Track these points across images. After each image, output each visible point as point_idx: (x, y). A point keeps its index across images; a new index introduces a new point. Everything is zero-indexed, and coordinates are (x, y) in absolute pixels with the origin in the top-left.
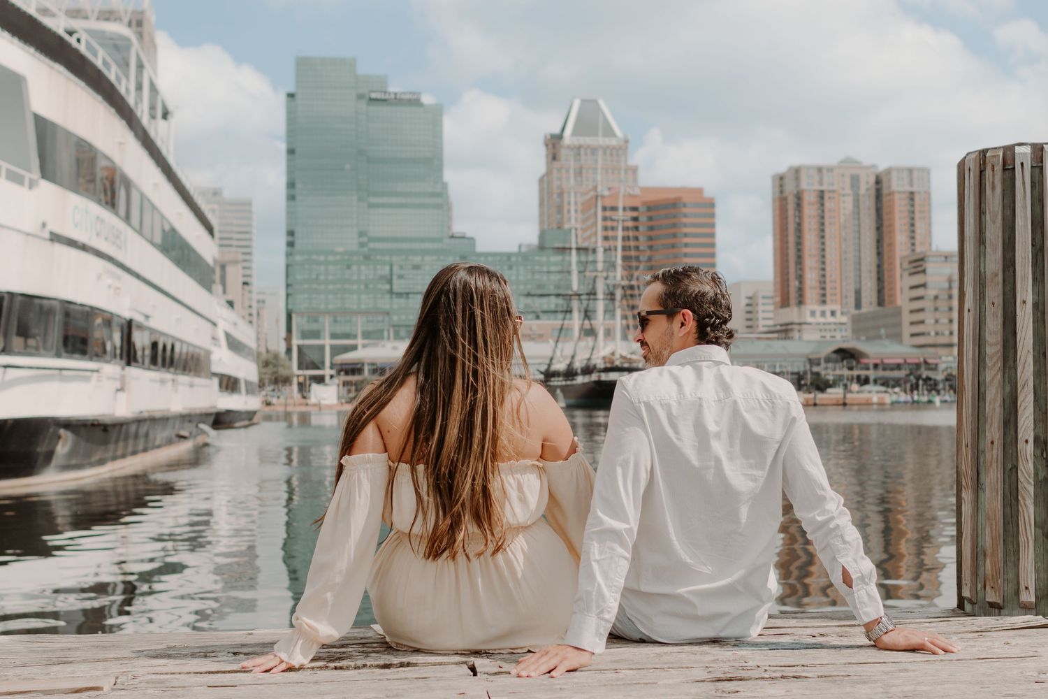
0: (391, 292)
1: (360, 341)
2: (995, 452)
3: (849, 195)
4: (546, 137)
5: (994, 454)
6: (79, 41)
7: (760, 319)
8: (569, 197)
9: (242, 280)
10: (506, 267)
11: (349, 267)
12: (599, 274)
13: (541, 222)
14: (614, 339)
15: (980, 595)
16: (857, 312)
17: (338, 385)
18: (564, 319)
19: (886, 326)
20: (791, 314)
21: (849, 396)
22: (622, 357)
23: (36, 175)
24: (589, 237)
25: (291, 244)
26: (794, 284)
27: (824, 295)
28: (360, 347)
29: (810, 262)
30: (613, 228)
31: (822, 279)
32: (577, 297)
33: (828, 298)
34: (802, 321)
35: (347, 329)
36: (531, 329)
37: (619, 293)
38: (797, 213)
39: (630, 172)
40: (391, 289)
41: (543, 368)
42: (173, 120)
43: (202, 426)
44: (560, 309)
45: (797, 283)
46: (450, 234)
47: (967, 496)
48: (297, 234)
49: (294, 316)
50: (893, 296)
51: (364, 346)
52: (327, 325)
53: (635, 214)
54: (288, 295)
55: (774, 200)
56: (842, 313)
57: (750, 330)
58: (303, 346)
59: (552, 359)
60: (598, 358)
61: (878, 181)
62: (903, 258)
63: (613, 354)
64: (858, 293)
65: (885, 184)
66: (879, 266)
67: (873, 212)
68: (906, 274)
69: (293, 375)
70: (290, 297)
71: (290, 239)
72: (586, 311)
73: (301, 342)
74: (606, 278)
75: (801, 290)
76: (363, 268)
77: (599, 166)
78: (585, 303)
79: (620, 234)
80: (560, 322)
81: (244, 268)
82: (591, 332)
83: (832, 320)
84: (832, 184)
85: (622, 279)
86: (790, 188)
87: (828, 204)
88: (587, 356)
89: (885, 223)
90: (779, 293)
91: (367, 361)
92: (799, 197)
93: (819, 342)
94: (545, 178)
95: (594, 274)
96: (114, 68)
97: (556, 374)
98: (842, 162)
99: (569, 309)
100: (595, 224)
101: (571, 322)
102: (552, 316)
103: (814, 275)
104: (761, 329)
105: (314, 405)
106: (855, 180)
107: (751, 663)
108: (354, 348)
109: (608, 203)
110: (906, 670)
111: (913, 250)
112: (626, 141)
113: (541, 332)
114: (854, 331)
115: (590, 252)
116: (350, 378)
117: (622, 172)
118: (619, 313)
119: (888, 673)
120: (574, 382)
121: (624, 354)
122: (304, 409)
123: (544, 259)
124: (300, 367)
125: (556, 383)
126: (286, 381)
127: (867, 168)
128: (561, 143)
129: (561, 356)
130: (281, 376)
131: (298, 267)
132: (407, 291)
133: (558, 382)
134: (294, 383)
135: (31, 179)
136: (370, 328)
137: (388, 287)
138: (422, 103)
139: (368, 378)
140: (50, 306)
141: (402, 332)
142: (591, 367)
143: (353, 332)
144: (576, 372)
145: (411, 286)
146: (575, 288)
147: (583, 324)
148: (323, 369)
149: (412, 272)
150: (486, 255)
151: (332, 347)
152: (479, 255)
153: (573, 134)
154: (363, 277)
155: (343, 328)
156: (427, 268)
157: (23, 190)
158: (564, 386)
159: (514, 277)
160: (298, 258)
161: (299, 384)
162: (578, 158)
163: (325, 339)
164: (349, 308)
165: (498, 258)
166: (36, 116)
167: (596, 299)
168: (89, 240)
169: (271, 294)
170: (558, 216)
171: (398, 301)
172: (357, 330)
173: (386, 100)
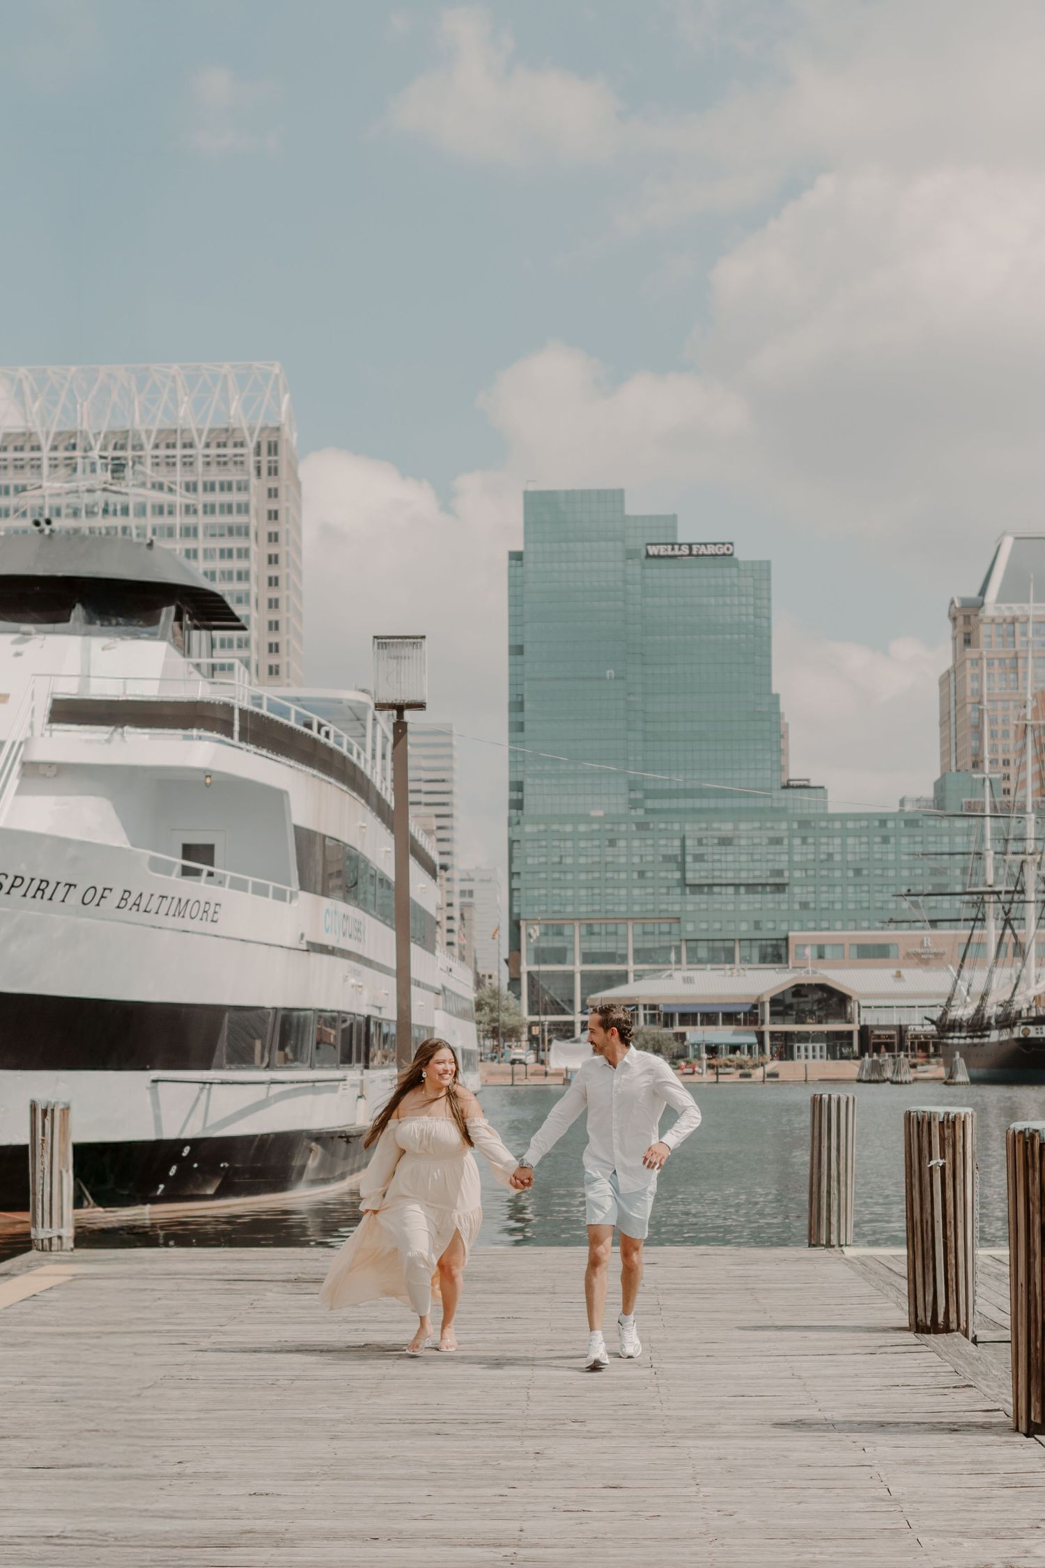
0: (683, 883)
1: (631, 967)
4: (952, 602)
8: (993, 709)
10: (878, 839)
11: (612, 843)
12: (1028, 858)
18: (972, 929)
23: (295, 886)
25: (517, 805)
28: (631, 977)
32: (993, 898)
35: (609, 946)
36: (921, 944)
40: (684, 878)
41: (936, 1014)
44: (966, 916)
46: (784, 781)
48: (527, 789)
49: (522, 924)
51: (639, 976)
52: (577, 940)
54: (511, 889)
58: (538, 973)
59: (950, 998)
60: (1023, 1000)
69: (522, 1024)
71: (515, 795)
72: (1006, 918)
73: (534, 968)
76: (636, 843)
78: (1005, 907)
80: (968, 933)
81: (441, 840)
82: (1017, 950)
88: (1007, 997)
91: (642, 1002)
94: (951, 677)
95: (1020, 857)
96: (356, 747)
97: (955, 1026)
99: (980, 916)
101: (985, 932)
102: (949, 925)
105: (557, 1074)
108: (622, 978)
113: (936, 951)
115: (1015, 819)
120: (985, 1040)
122: (541, 1081)
123: (945, 824)
124: (532, 1011)
125: (956, 1041)
126: (512, 1033)
128: (981, 615)
129: (968, 994)
130: (504, 1026)
131: (529, 844)
132: (710, 881)
133: (957, 1039)
134: (525, 1037)
135: (291, 892)
136: (649, 945)
137: (677, 875)
138: (736, 560)
139: (645, 1030)
140: (306, 1018)
141: (703, 953)
142: (1013, 1015)
143: (620, 952)
144: (989, 1023)
145: (717, 873)
146: (990, 881)
147: (1002, 935)
148: (572, 1013)
149: (717, 849)
150: (843, 817)
151: (585, 976)
152: (832, 818)
153: (1000, 599)
154: (636, 860)
155: (603, 945)
156: (743, 842)
157: (286, 905)
158: (969, 1046)
159: (891, 857)
160: (529, 829)
161: (533, 1039)
162: (1011, 639)
163: (573, 963)
164: (613, 911)
165: (864, 823)
166: (296, 827)
167: (1024, 902)
168: (338, 941)
169: (482, 881)
170: (974, 743)
171: (697, 898)
172: (627, 948)
173: (675, 557)
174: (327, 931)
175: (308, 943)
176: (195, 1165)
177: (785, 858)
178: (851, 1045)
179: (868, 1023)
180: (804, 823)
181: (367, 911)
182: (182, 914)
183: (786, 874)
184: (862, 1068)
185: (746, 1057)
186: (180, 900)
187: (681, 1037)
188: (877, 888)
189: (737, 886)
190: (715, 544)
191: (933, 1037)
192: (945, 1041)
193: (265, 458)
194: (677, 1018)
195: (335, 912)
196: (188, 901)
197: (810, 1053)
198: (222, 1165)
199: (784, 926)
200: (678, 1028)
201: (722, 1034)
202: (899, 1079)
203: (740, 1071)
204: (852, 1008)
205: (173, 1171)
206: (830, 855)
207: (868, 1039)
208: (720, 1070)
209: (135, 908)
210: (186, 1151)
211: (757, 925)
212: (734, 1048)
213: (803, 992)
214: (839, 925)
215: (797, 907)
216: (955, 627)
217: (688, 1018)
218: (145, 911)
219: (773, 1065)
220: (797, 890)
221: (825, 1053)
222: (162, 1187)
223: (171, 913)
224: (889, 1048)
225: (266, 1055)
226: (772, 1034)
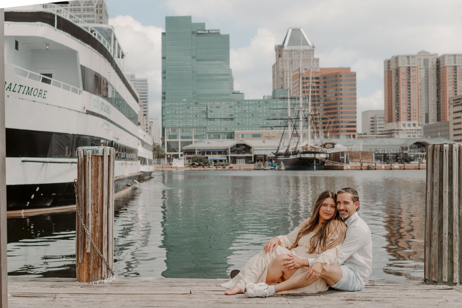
0: (207, 118)
1: (193, 140)
2: (436, 236)
3: (423, 69)
4: (276, 46)
5: (435, 237)
6: (95, 34)
7: (378, 128)
8: (287, 74)
9: (143, 113)
10: (258, 106)
11: (189, 108)
12: (301, 109)
13: (274, 85)
14: (307, 138)
15: (431, 278)
16: (427, 124)
17: (184, 159)
18: (285, 129)
19: (441, 131)
20: (393, 126)
21: (421, 165)
22: (311, 147)
23: (81, 89)
24: (296, 92)
25: (164, 98)
26: (395, 111)
27: (410, 116)
28: (193, 143)
29: (403, 101)
30: (307, 87)
31: (409, 109)
32: (290, 120)
33: (412, 118)
34: (399, 128)
35: (188, 134)
36: (269, 134)
37: (310, 118)
38: (396, 78)
39: (315, 61)
41: (275, 152)
42: (125, 58)
43: (135, 181)
44: (283, 125)
45: (396, 111)
46: (233, 92)
47: (427, 248)
48: (166, 94)
49: (165, 129)
50: (445, 116)
51: (195, 142)
52: (179, 133)
53: (318, 81)
54: (163, 120)
55: (385, 72)
56: (419, 125)
57: (372, 133)
58: (170, 142)
59: (279, 148)
60: (300, 147)
61: (438, 61)
62: (450, 98)
63: (307, 145)
64: (427, 115)
65: (441, 63)
66: (438, 102)
67: (435, 76)
68: (452, 106)
69: (165, 154)
70: (164, 121)
71: (164, 96)
72: (294, 126)
73: (168, 140)
74: (304, 111)
75: (398, 114)
76: (195, 108)
77: (301, 59)
78: (294, 123)
79: (310, 90)
80: (283, 131)
81: (144, 108)
82: (297, 135)
83: (414, 128)
84: (415, 64)
85: (311, 111)
86: (393, 66)
87: (412, 73)
88: (295, 146)
89: (441, 81)
90: (387, 116)
91: (196, 149)
92: (397, 70)
93: (407, 139)
94: (276, 65)
95: (299, 109)
96: (107, 43)
97: (280, 154)
98: (419, 53)
99: (287, 125)
100: (299, 86)
101: (288, 130)
102: (279, 128)
103: (405, 107)
104: (378, 133)
105: (175, 167)
106: (426, 62)
107: (357, 296)
108: (191, 143)
109: (304, 76)
110: (401, 300)
111: (456, 94)
112: (314, 47)
113: (274, 135)
114: (424, 134)
115: (297, 99)
116: (189, 156)
117: (312, 61)
118: (310, 126)
119: (395, 301)
120: (289, 158)
121: (312, 145)
122: (170, 169)
123: (275, 102)
124: (168, 152)
125: (280, 159)
126: (163, 157)
127: (432, 55)
128: (283, 49)
129: (283, 146)
130: (161, 155)
131: (167, 108)
132: (214, 118)
133: (280, 158)
134: (166, 158)
135: (80, 91)
136: (198, 134)
137: (205, 116)
138: (220, 34)
139: (197, 156)
140: (86, 139)
141: (212, 136)
142: (297, 151)
143: (191, 136)
144: (290, 154)
145: (216, 115)
146: (289, 116)
147: (293, 131)
148: (178, 152)
149: (216, 109)
150: (249, 101)
151: (182, 142)
152: (246, 101)
153: (289, 45)
154: (195, 112)
155: (186, 134)
156: (223, 107)
157: (77, 95)
158: (284, 160)
159: (261, 111)
160: (167, 104)
161: (168, 158)
162: (291, 55)
163: (178, 139)
164: (189, 125)
165: (254, 102)
166: (81, 66)
167: (299, 121)
168: (99, 112)
169: (155, 119)
170: (282, 83)
171: (211, 122)
172: (192, 135)
173: (204, 34)
174: (95, 107)
175: (87, 110)
176: (42, 194)
177: (233, 111)
178: (251, 160)
179: (256, 154)
180: (239, 102)
181: (112, 104)
182: (30, 94)
183: (234, 115)
184: (255, 166)
185: (224, 163)
186: (29, 88)
187: (207, 158)
188: (258, 119)
189: (221, 119)
190: (215, 30)
191: (274, 158)
192: (277, 158)
193: (99, 9)
194: (206, 152)
195: (98, 101)
196: (32, 88)
197: (241, 162)
198: (53, 194)
199: (233, 129)
200: (206, 156)
201: (218, 157)
202: (266, 168)
203: (222, 167)
204: (252, 150)
205: (33, 196)
206: (245, 111)
207: (256, 158)
208: (218, 166)
209: (9, 89)
210: (38, 189)
211: (226, 129)
212: (221, 161)
213: (239, 146)
214: (247, 129)
215: (237, 124)
216: (276, 52)
217: (209, 153)
218: (13, 91)
219: (231, 165)
220: (237, 120)
221: (245, 162)
222: (28, 203)
223: (25, 92)
224: (262, 161)
225: (70, 152)
226: (231, 157)
